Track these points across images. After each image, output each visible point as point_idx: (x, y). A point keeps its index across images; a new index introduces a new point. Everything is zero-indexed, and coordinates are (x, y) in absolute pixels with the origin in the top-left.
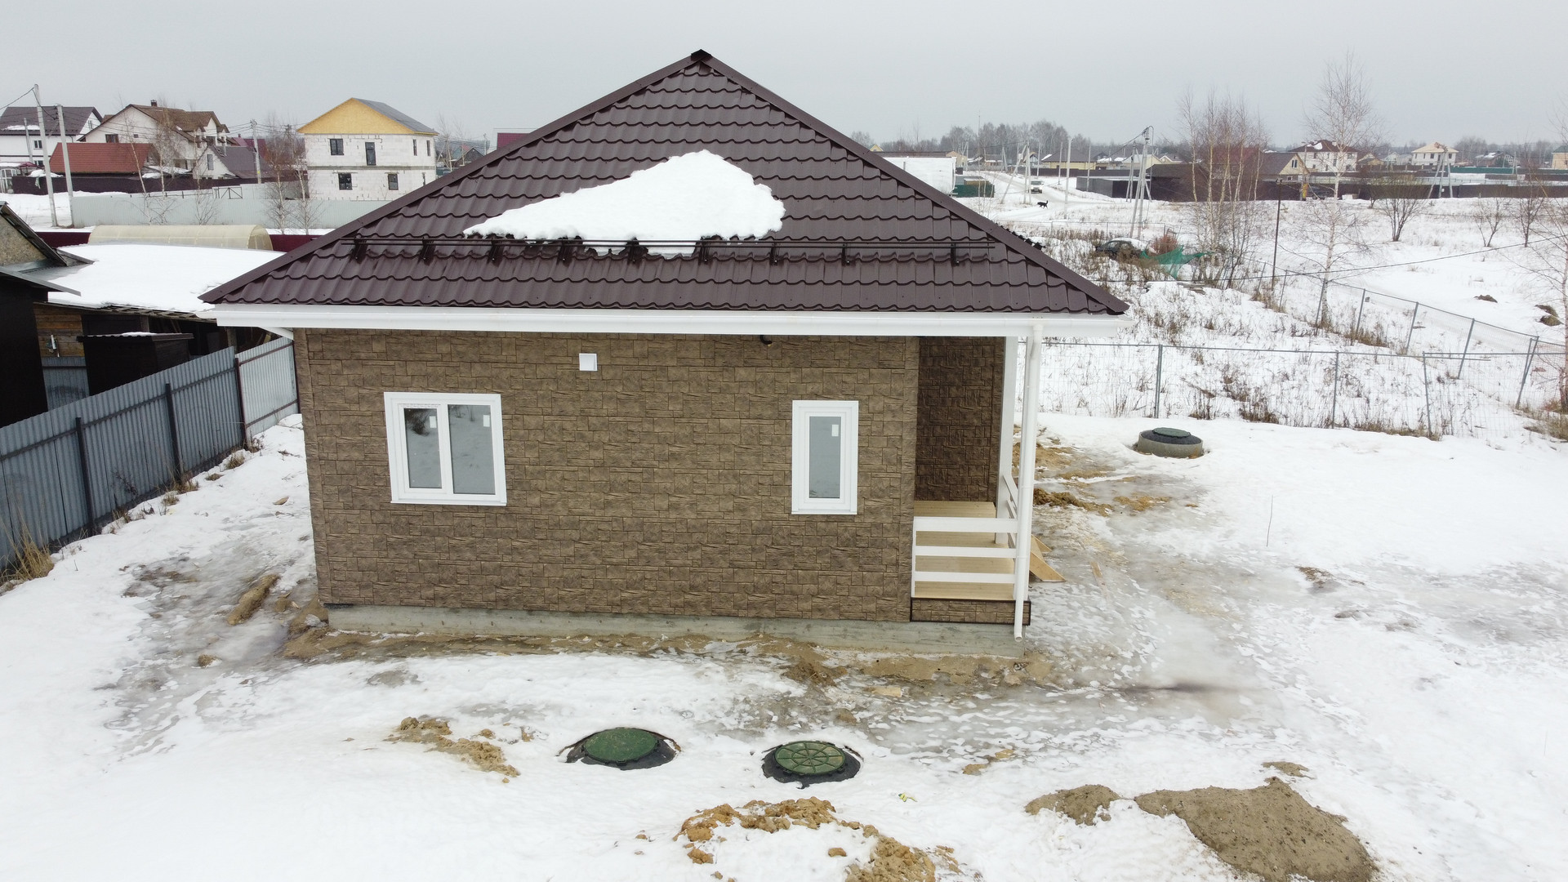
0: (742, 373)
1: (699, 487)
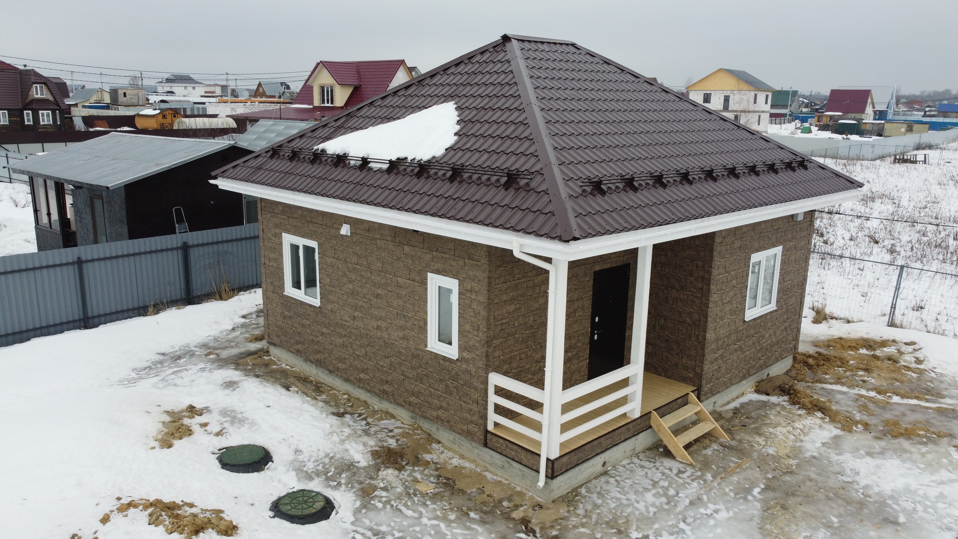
0: (406, 248)
1: (389, 319)
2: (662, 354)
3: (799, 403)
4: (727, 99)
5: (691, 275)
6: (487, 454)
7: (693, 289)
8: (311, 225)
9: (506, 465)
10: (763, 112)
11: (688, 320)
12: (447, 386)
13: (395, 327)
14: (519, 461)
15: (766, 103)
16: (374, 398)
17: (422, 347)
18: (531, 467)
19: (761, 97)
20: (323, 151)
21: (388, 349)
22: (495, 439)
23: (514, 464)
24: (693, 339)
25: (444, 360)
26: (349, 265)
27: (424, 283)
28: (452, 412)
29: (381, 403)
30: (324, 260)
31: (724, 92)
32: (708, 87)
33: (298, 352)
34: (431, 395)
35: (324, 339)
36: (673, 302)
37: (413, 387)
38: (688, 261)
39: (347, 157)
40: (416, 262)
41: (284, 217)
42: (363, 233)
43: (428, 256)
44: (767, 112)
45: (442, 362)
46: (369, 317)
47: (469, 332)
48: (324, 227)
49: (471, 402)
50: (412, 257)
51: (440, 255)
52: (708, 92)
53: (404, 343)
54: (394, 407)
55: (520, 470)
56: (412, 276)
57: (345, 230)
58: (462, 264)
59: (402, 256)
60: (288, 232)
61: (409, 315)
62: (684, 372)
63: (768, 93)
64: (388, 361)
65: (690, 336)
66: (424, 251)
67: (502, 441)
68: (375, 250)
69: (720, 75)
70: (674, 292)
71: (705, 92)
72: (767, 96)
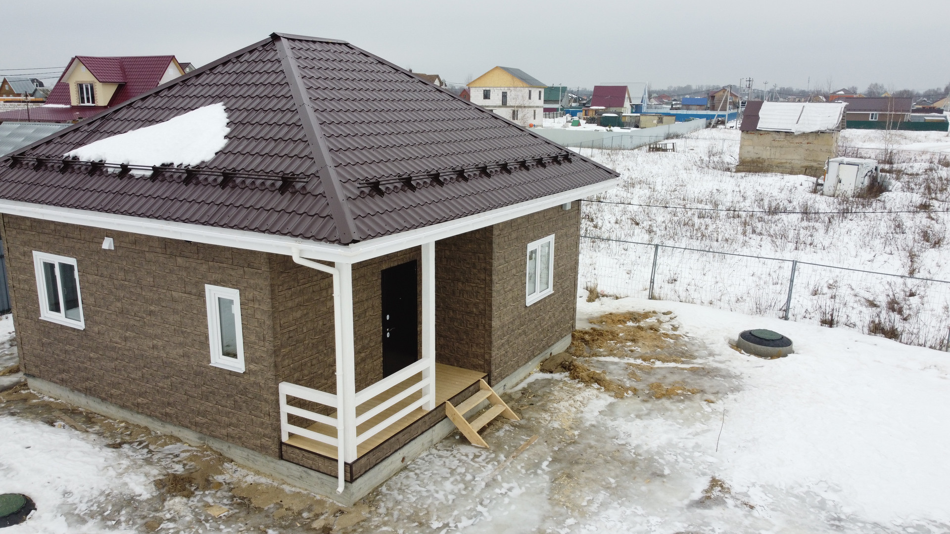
0: (180, 260)
1: (166, 336)
2: (453, 345)
3: (578, 377)
4: (504, 95)
5: (474, 267)
6: (283, 466)
7: (477, 281)
8: (66, 240)
9: (304, 475)
10: (538, 107)
11: (474, 310)
12: (235, 401)
13: (173, 345)
14: (316, 469)
15: (540, 99)
16: (156, 423)
17: (205, 363)
18: (329, 473)
19: (535, 93)
20: (75, 158)
21: (168, 369)
22: (290, 450)
23: (312, 473)
24: (480, 328)
25: (230, 374)
26: (116, 282)
27: (201, 295)
28: (243, 428)
29: (164, 427)
30: (85, 279)
31: (502, 88)
32: (487, 84)
33: (63, 382)
34: (219, 412)
35: (93, 364)
36: (460, 293)
37: (198, 406)
38: (470, 254)
39: (103, 164)
40: (192, 274)
41: (34, 233)
42: (129, 246)
43: (204, 266)
44: (541, 107)
45: (228, 377)
46: (143, 336)
47: (255, 343)
48: (83, 242)
49: (262, 415)
50: (186, 268)
51: (216, 265)
52: (487, 89)
53: (185, 361)
54: (179, 429)
55: (319, 478)
56: (188, 289)
57: (108, 244)
58: (242, 273)
59: (175, 268)
60: (40, 249)
61: (188, 331)
62: (475, 360)
63: (540, 90)
64: (168, 382)
65: (478, 326)
66: (199, 261)
67: (298, 451)
68: (144, 263)
69: (497, 72)
70: (460, 284)
71: (484, 89)
72: (540, 92)
